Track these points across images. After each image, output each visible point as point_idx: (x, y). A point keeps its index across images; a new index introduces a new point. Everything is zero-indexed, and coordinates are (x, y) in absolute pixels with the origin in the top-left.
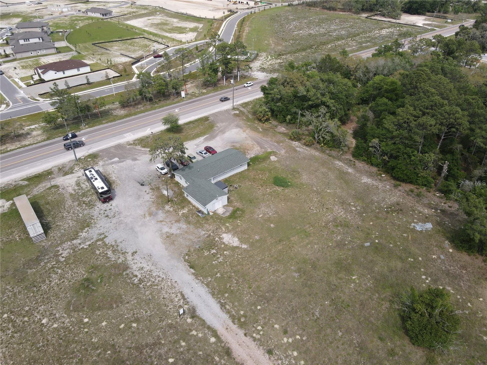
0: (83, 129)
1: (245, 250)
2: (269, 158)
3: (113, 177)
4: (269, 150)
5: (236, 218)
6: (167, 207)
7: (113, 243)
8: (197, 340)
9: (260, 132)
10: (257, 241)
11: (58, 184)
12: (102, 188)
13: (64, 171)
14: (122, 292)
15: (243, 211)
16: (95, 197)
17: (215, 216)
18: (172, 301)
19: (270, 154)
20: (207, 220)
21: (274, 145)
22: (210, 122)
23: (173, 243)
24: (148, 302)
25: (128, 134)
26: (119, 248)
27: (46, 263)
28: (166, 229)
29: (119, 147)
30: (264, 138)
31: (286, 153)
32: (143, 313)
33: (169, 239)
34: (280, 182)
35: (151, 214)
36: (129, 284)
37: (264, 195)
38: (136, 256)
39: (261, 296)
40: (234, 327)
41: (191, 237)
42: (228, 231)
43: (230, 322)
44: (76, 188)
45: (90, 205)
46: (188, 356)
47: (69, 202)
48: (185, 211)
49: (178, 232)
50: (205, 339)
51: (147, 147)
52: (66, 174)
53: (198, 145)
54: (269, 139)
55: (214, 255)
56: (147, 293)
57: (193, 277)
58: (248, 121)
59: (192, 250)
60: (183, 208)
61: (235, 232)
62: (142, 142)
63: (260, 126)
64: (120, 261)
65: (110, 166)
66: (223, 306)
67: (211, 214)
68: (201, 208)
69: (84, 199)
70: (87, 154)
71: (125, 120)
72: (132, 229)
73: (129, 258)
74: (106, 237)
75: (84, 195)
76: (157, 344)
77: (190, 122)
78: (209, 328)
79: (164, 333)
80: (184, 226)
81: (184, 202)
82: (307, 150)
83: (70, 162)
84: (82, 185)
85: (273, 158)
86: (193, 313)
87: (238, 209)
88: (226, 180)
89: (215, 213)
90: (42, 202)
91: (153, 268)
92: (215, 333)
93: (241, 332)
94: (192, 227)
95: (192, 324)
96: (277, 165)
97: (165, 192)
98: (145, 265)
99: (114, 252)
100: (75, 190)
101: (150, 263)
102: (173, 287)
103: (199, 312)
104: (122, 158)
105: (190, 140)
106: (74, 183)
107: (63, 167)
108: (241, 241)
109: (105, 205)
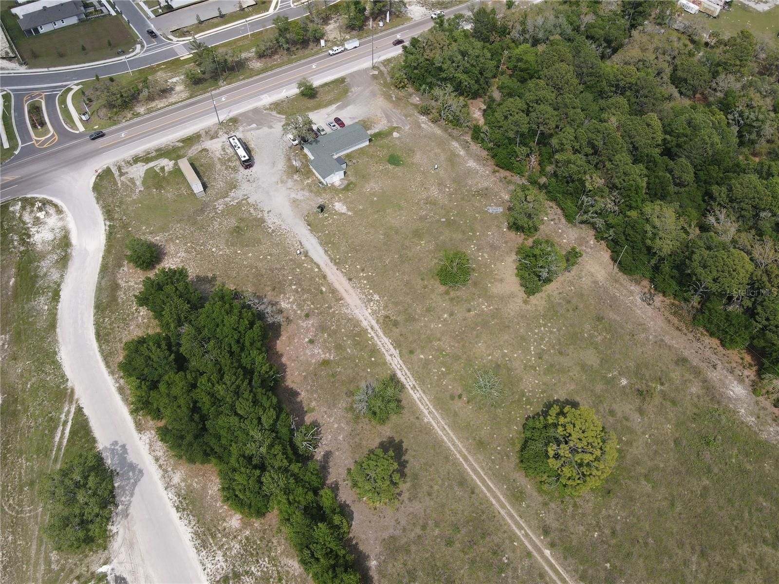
0: (221, 87)
1: (350, 216)
2: (392, 134)
3: (252, 145)
4: (395, 125)
5: (348, 190)
6: (296, 177)
7: (254, 203)
8: (307, 269)
9: (392, 102)
10: (361, 210)
11: (207, 148)
12: (244, 157)
13: (212, 134)
14: (261, 237)
15: (355, 185)
16: (238, 163)
17: (333, 189)
18: (293, 246)
19: (394, 129)
20: (325, 190)
21: (401, 119)
22: (346, 86)
23: (297, 206)
24: (278, 245)
25: (264, 96)
26: (258, 207)
27: (208, 213)
28: (293, 195)
29: (256, 111)
30: (394, 110)
31: (409, 129)
32: (275, 251)
33: (295, 202)
34: (394, 160)
35: (282, 182)
36: (265, 232)
37: (376, 172)
38: (270, 214)
39: (353, 248)
40: (331, 265)
41: (311, 203)
42: (340, 200)
43: (329, 261)
44: (222, 153)
45: (235, 169)
46: (300, 277)
47: (218, 166)
48: (309, 181)
49: (302, 198)
50: (312, 269)
51: (282, 114)
52: (212, 138)
53: (329, 115)
54: (398, 112)
55: (326, 218)
56: (277, 239)
57: (309, 232)
58: (384, 86)
59: (311, 213)
60: (308, 178)
61: (345, 202)
62: (277, 106)
63: (394, 93)
64: (259, 216)
65: (249, 133)
66: (326, 251)
67: (329, 185)
68: (322, 180)
69: (230, 164)
70: (228, 118)
71: (261, 76)
72: (268, 193)
73: (266, 215)
74: (248, 198)
75: (229, 160)
76: (282, 268)
77: (326, 84)
78: (315, 263)
79: (287, 264)
80: (306, 193)
81: (308, 173)
82: (431, 127)
83: (214, 125)
84: (227, 151)
85: (395, 135)
86: (306, 254)
87: (352, 183)
88: (348, 156)
89: (332, 185)
90: (197, 164)
91: (282, 223)
92: (318, 266)
93: (335, 268)
94: (313, 195)
95: (304, 260)
96: (397, 142)
97: (294, 163)
98: (276, 221)
99: (255, 209)
100: (222, 155)
101: (280, 220)
102: (294, 237)
103: (310, 254)
104: (260, 125)
105: (322, 108)
106: (220, 148)
107: (209, 131)
108: (349, 209)
109: (247, 170)
